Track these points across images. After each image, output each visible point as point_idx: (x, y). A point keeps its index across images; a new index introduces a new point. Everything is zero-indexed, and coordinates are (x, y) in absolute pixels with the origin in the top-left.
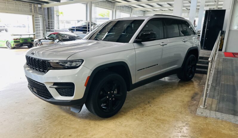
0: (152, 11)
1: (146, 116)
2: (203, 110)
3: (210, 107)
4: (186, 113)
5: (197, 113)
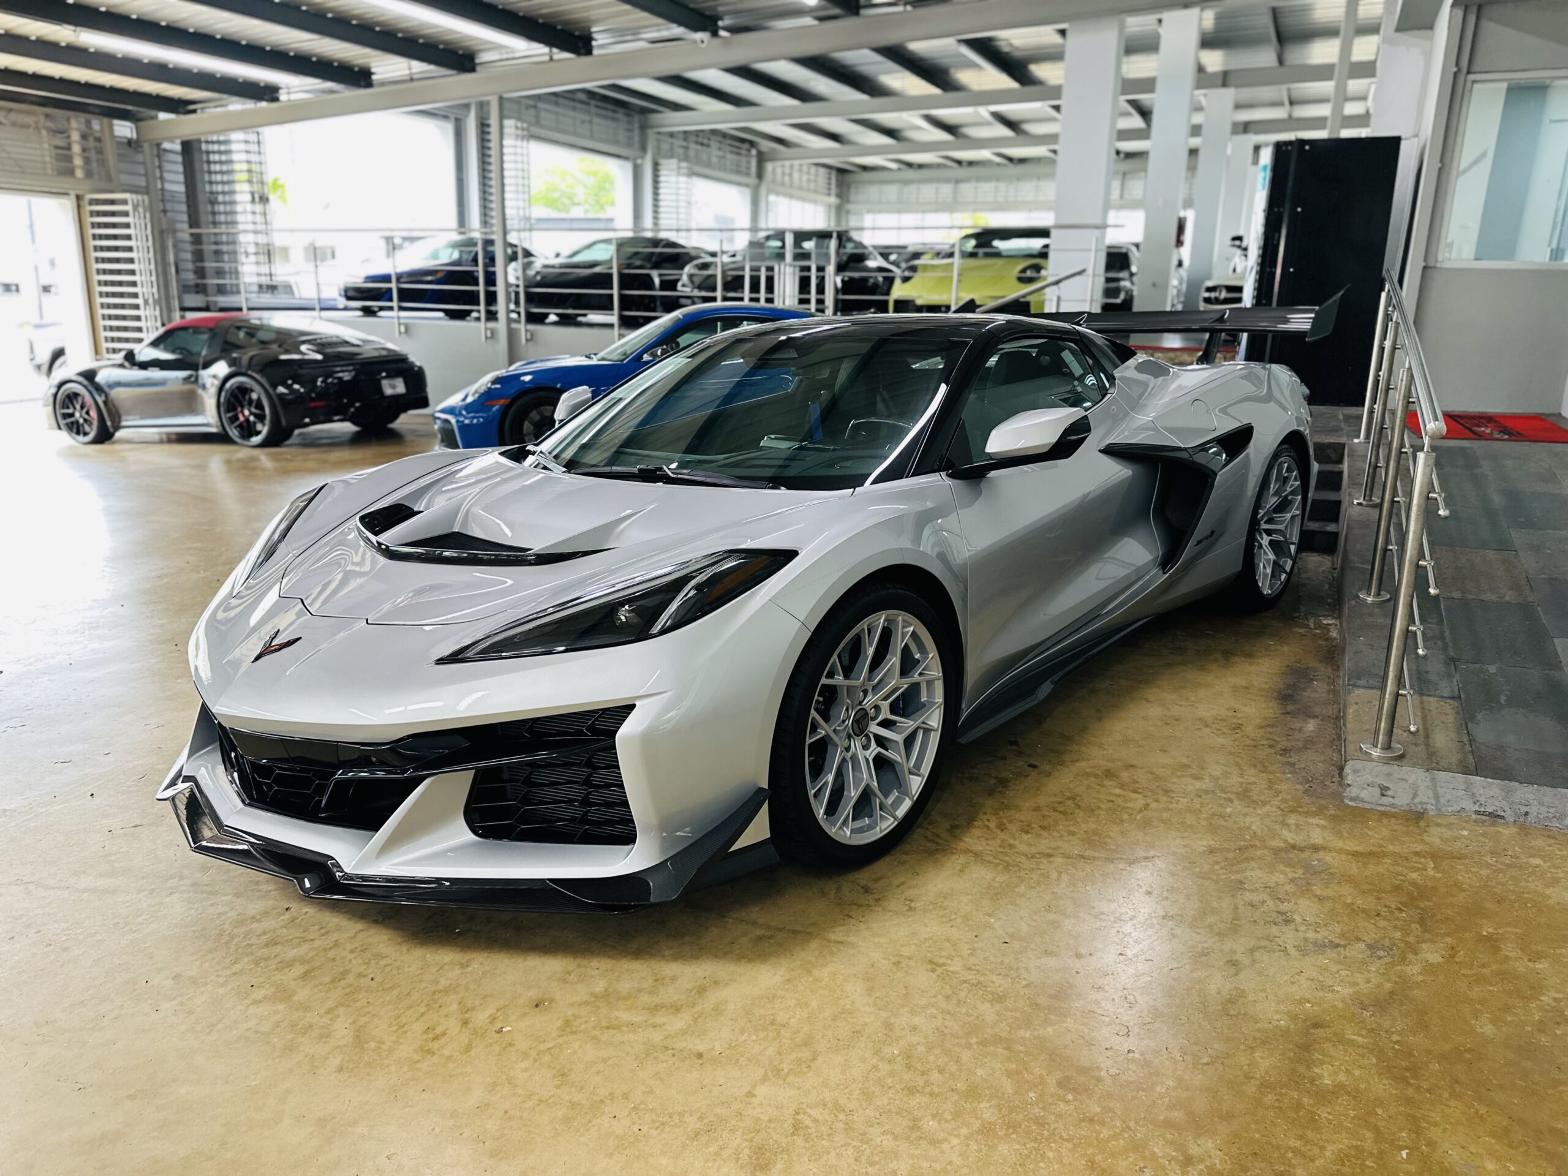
0: (894, 166)
1: (1027, 832)
2: (1386, 769)
3: (1423, 747)
4: (1280, 798)
5: (1353, 791)
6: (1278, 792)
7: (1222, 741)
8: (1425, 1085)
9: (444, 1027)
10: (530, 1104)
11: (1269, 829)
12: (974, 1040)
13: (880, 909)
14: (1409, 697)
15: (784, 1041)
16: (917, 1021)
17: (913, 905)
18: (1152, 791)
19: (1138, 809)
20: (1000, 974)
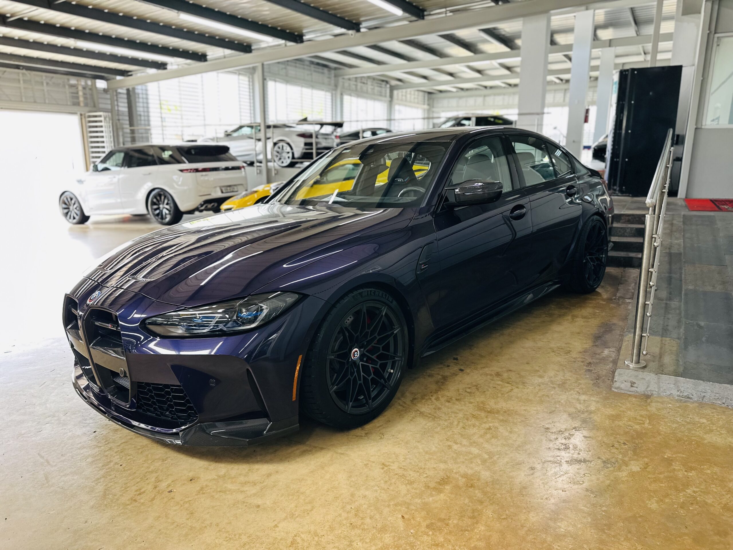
0: (454, 90)
1: (449, 402)
2: (636, 373)
3: (657, 363)
4: (579, 387)
5: (617, 385)
6: (580, 384)
7: (559, 359)
8: (613, 534)
9: (146, 489)
10: (172, 527)
11: (570, 403)
12: (392, 503)
14: (649, 337)
15: (301, 501)
16: (367, 493)
18: (516, 383)
19: (507, 391)
20: (415, 471)
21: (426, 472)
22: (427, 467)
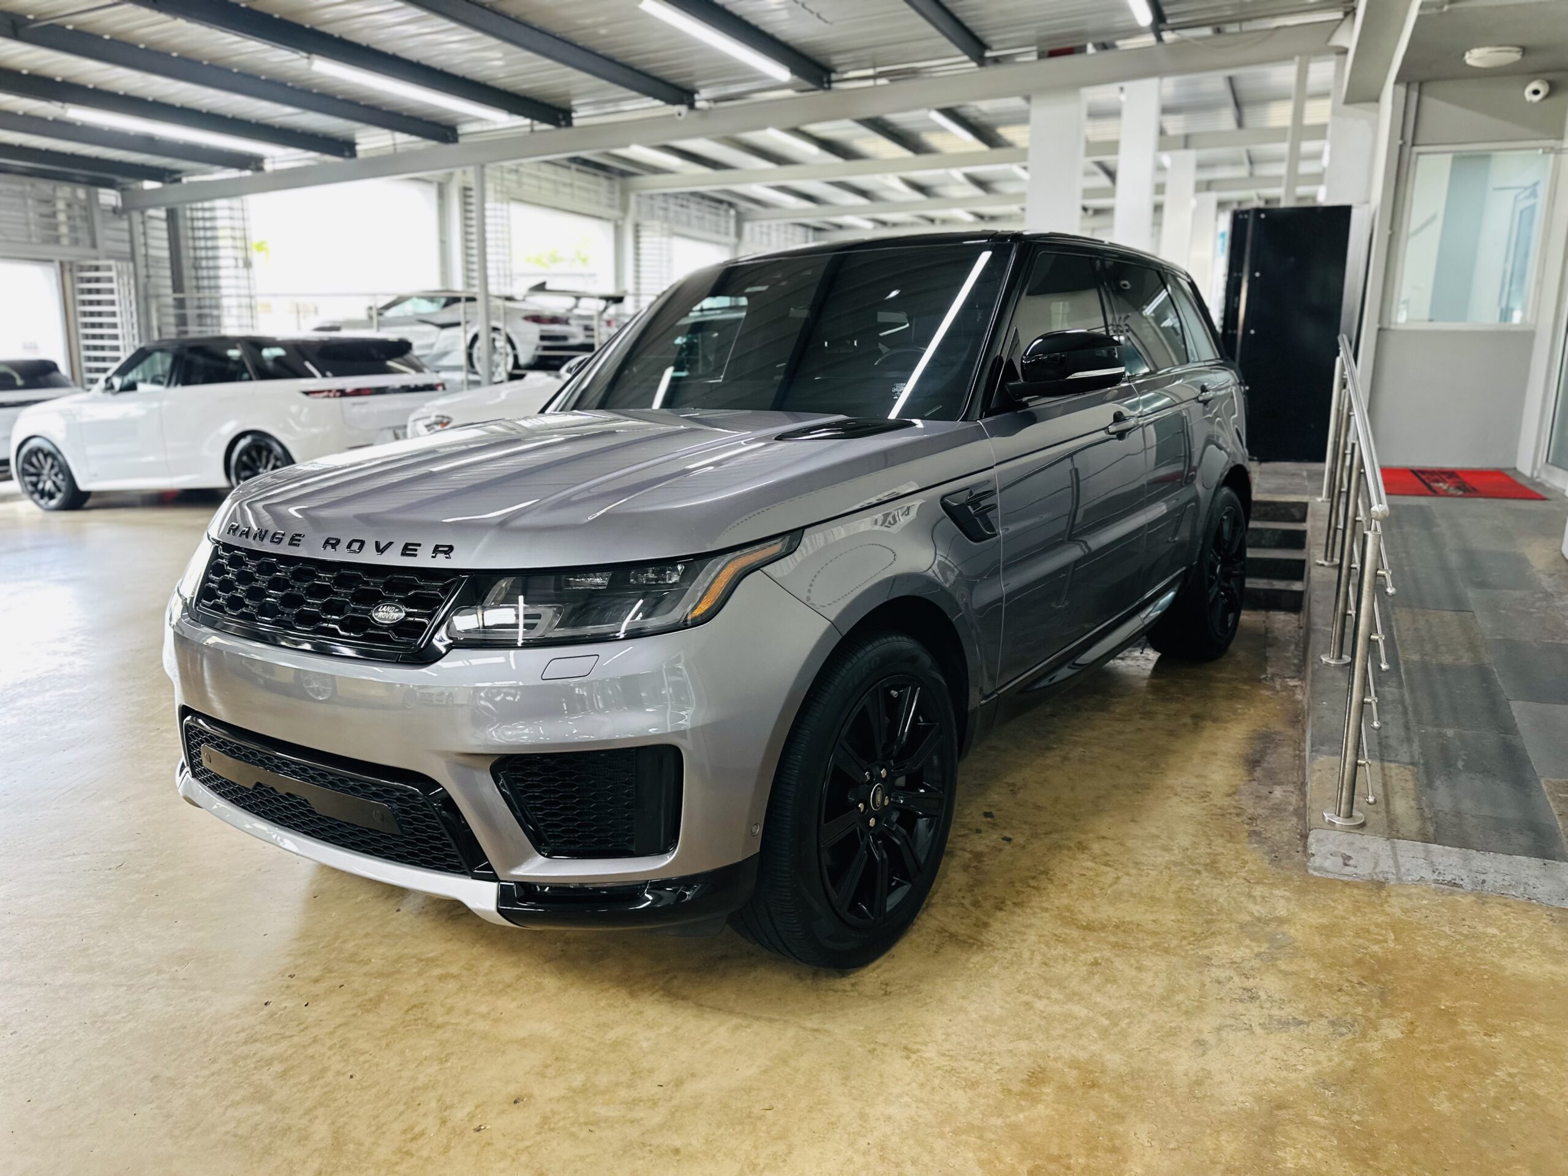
1: (1001, 909)
2: (1349, 838)
3: (1384, 814)
4: (1246, 869)
5: (1317, 861)
6: (1245, 862)
7: (1191, 810)
9: (423, 1127)
11: (1236, 903)
12: (948, 1129)
13: (856, 994)
14: (1367, 765)
15: (761, 1134)
16: (892, 1110)
17: (888, 989)
18: (1122, 864)
19: (1109, 883)
20: (973, 1060)
21: (996, 1061)
22: (996, 1050)
